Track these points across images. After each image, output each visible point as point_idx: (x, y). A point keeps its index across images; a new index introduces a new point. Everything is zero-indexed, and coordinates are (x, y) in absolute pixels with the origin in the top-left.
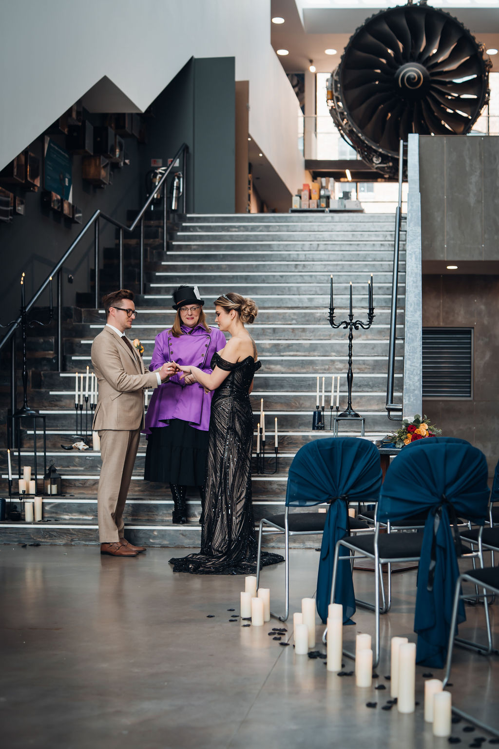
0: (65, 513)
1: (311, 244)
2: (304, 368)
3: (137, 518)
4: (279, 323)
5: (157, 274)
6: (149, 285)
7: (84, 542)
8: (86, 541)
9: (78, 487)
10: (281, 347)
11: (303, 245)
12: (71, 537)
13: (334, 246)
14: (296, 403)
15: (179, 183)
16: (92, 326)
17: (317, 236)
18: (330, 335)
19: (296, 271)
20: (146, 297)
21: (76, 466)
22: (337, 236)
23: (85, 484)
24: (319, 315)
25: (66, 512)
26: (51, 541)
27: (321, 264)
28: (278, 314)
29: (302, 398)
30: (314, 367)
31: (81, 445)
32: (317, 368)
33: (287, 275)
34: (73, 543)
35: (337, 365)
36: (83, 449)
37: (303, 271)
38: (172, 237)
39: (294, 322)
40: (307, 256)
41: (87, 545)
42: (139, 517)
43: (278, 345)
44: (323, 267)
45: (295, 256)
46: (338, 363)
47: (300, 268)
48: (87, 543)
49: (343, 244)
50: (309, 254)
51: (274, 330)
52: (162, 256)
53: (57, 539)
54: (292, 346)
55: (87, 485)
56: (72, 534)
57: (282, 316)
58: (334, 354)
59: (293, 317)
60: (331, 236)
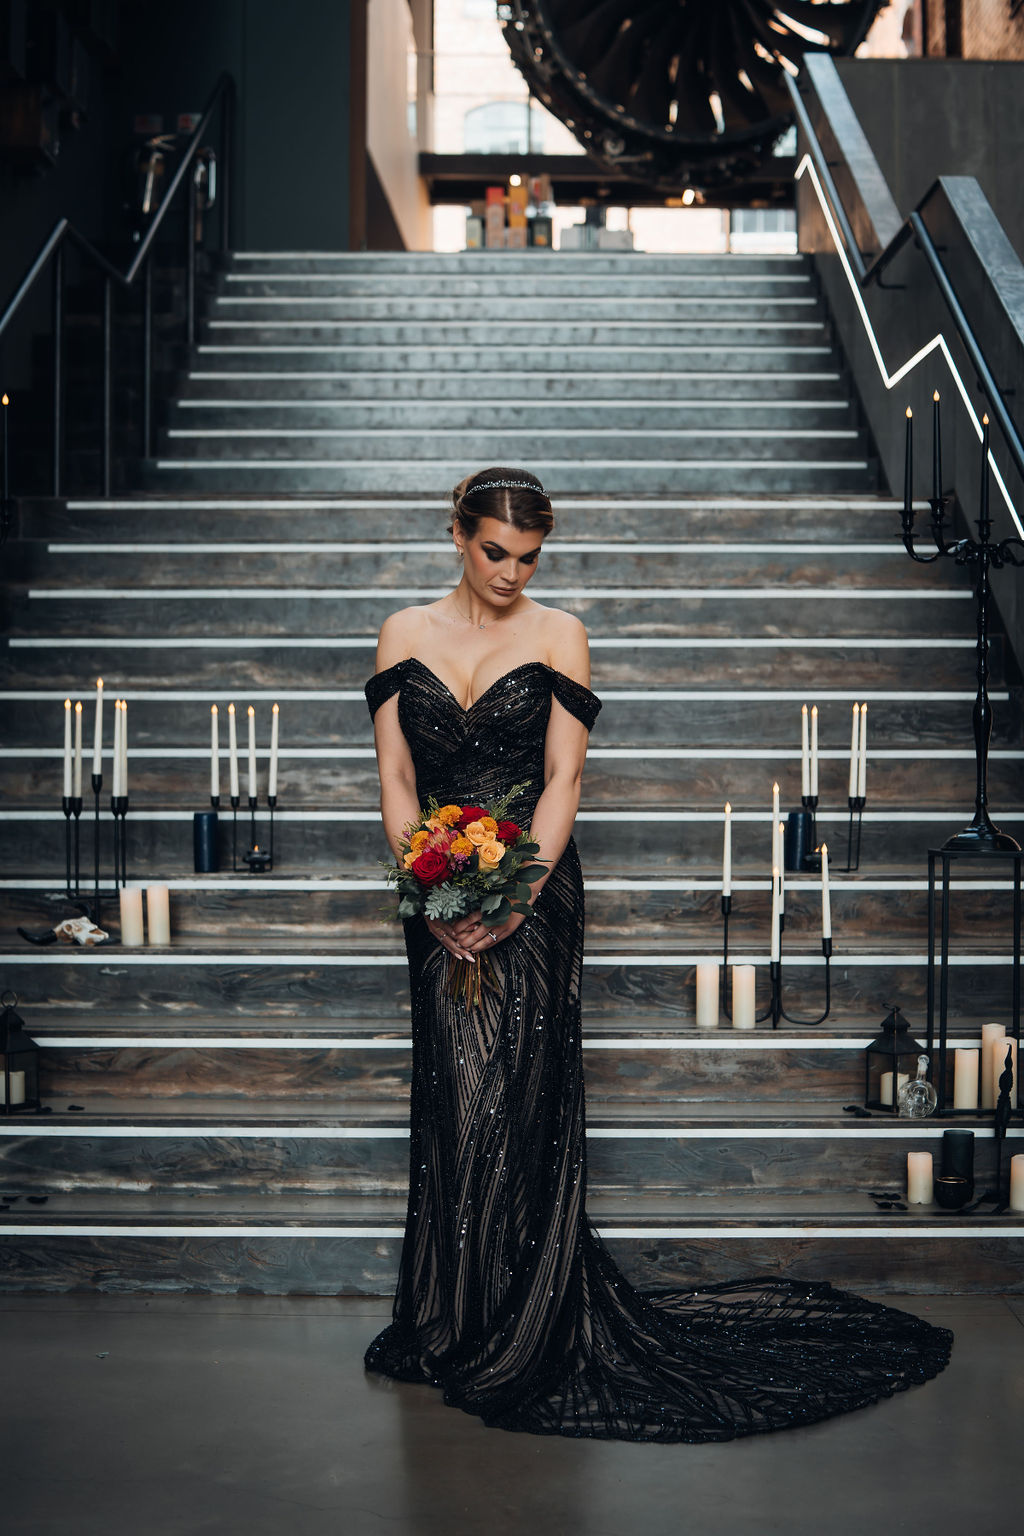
0: (59, 1172)
1: (575, 329)
2: (702, 672)
3: (298, 1185)
4: (587, 537)
5: (183, 404)
6: (166, 433)
7: (139, 1283)
8: (145, 1277)
9: (91, 1074)
10: (620, 610)
11: (555, 330)
12: (95, 1264)
13: (636, 334)
14: (708, 782)
15: (206, 175)
16: (53, 548)
17: (585, 309)
18: (745, 574)
19: (551, 395)
20: (163, 465)
21: (69, 998)
22: (638, 307)
23: (110, 1062)
24: (699, 515)
25: (62, 1167)
26: (28, 1279)
27: (617, 381)
28: (585, 512)
29: (729, 766)
30: (731, 670)
31: (83, 929)
32: (739, 671)
33: (533, 409)
34: (101, 1287)
35: (798, 663)
36: (90, 941)
37: (569, 396)
38: (204, 310)
39: (630, 535)
40: (573, 359)
41: (151, 1293)
42: (308, 1179)
43: (610, 602)
44: (621, 386)
45: (541, 359)
46: (801, 658)
47: (559, 389)
48: (150, 1286)
49: (660, 330)
50: (578, 354)
51: (585, 557)
52: (185, 359)
53: (48, 1274)
54: (650, 606)
55: (118, 1066)
56: (96, 1255)
57: (594, 520)
58: (772, 629)
59: (626, 521)
60: (621, 308)
